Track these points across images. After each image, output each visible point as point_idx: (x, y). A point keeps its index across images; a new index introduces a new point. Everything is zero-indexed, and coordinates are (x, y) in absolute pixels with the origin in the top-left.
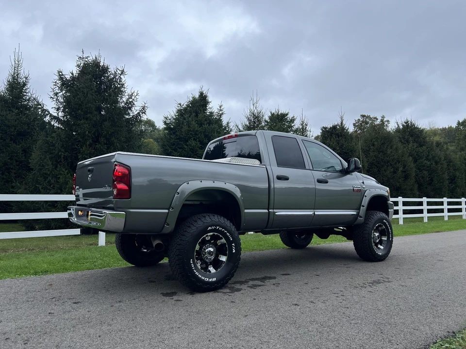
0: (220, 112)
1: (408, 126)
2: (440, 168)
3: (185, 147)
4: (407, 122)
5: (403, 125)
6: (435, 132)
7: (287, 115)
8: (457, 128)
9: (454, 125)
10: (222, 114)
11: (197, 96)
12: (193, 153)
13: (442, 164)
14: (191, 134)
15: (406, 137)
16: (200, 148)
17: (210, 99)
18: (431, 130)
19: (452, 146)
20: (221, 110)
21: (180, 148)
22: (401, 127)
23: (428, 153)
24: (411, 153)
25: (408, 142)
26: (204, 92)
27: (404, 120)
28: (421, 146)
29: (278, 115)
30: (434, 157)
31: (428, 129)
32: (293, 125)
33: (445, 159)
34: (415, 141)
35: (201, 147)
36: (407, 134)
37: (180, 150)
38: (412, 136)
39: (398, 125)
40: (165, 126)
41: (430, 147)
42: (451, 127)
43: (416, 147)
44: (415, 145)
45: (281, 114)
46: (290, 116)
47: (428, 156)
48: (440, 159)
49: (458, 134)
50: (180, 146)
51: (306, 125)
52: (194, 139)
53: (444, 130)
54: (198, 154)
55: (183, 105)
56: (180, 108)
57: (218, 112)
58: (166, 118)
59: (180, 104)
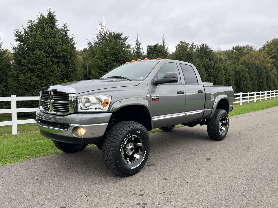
0: (65, 29)
1: (203, 47)
2: (220, 74)
3: (32, 55)
4: (203, 45)
5: (201, 47)
6: (220, 53)
7: (121, 35)
8: (232, 51)
9: (231, 49)
10: (67, 30)
11: (45, 15)
12: (39, 60)
13: (222, 72)
14: (37, 45)
15: (202, 54)
16: (45, 57)
17: (57, 18)
18: (219, 52)
19: (229, 61)
20: (65, 28)
21: (28, 56)
22: (199, 48)
23: (214, 65)
24: (204, 65)
25: (203, 57)
26: (52, 12)
27: (201, 43)
28: (210, 60)
29: (114, 34)
30: (217, 68)
31: (217, 51)
32: (125, 42)
33: (224, 69)
34: (207, 57)
35: (46, 56)
36: (203, 52)
37: (28, 58)
38: (205, 54)
39: (198, 46)
40: (17, 38)
41: (215, 61)
42: (229, 50)
43: (208, 61)
44: (207, 60)
45: (117, 34)
46: (123, 36)
47: (214, 67)
48: (221, 69)
49: (233, 55)
51: (140, 44)
52: (40, 50)
53: (225, 52)
54: (43, 61)
55: (34, 21)
56: (30, 24)
57: (64, 29)
58: (17, 31)
59: (31, 21)
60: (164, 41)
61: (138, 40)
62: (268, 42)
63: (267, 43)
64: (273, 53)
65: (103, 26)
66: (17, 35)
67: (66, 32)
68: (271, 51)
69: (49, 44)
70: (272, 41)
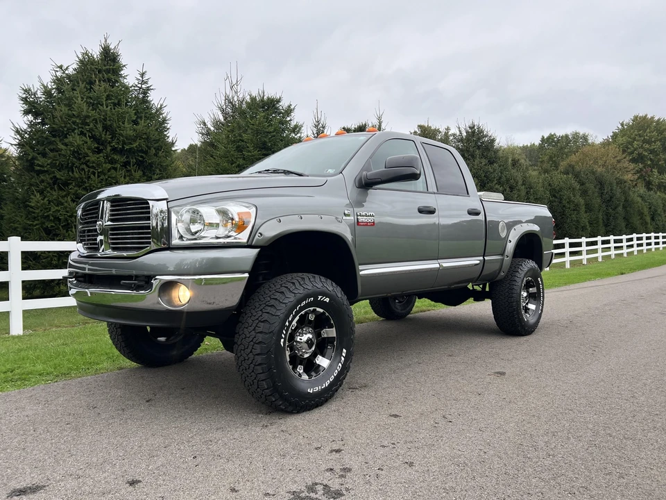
0: (143, 86)
1: (474, 132)
2: (516, 196)
3: (61, 146)
4: (472, 127)
5: (467, 132)
6: (513, 151)
7: (278, 101)
8: (541, 146)
9: (537, 142)
10: (148, 89)
11: (96, 52)
12: (80, 159)
13: (519, 190)
14: (74, 123)
15: (471, 149)
16: (94, 152)
17: (123, 60)
18: (509, 148)
20: (143, 82)
21: (52, 150)
22: (464, 134)
23: (501, 173)
24: (477, 173)
25: (473, 156)
26: (112, 47)
27: (469, 124)
28: (491, 163)
29: (262, 100)
30: (508, 180)
31: (505, 146)
32: (288, 119)
33: (523, 184)
34: (483, 156)
35: (97, 148)
36: (473, 144)
37: (51, 154)
38: (479, 148)
39: (460, 131)
40: (26, 107)
41: (503, 166)
42: (534, 144)
43: (485, 165)
44: (484, 161)
45: (268, 98)
46: (284, 104)
47: (500, 178)
48: (517, 183)
49: (542, 155)
50: (52, 147)
51: (324, 127)
52: (82, 133)
53: (525, 148)
54: (88, 161)
55: (67, 68)
56: (59, 74)
57: (140, 85)
58: (27, 91)
59: (61, 67)
60: (379, 119)
61: (319, 117)
62: (622, 125)
63: (620, 127)
64: (635, 150)
65: (234, 82)
66: (25, 100)
67: (145, 92)
68: (632, 145)
69: (105, 120)
70: (633, 121)
